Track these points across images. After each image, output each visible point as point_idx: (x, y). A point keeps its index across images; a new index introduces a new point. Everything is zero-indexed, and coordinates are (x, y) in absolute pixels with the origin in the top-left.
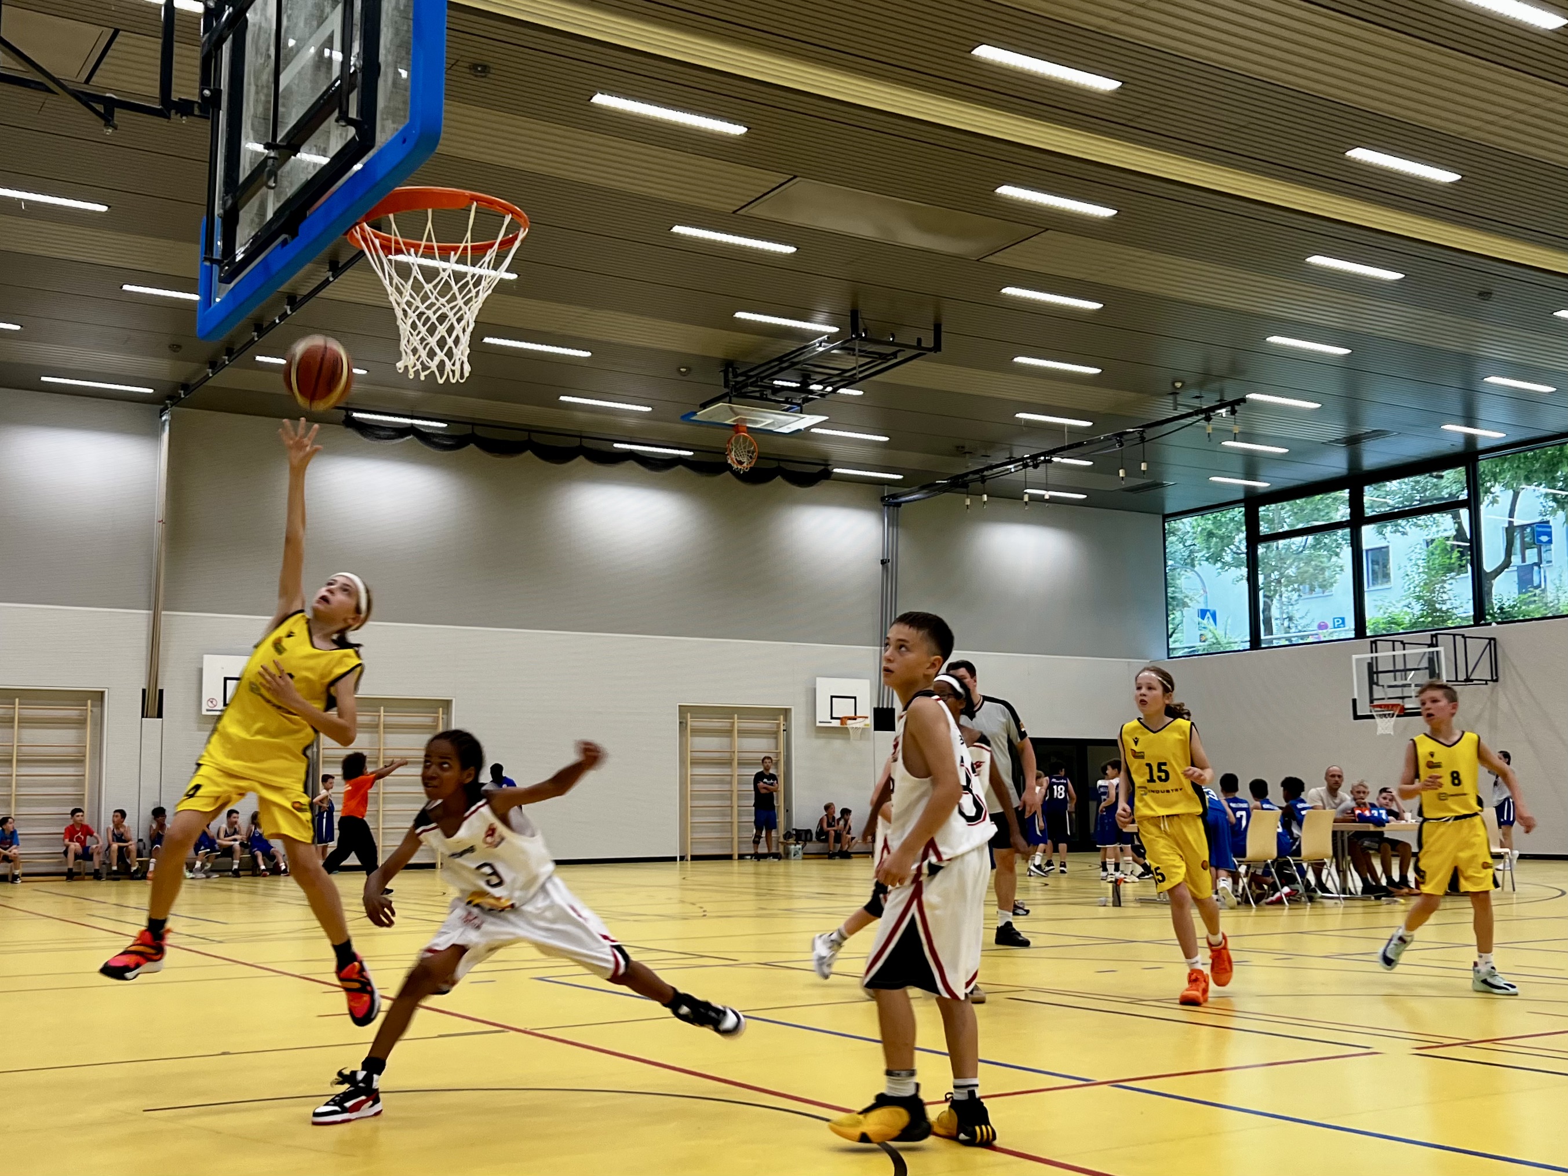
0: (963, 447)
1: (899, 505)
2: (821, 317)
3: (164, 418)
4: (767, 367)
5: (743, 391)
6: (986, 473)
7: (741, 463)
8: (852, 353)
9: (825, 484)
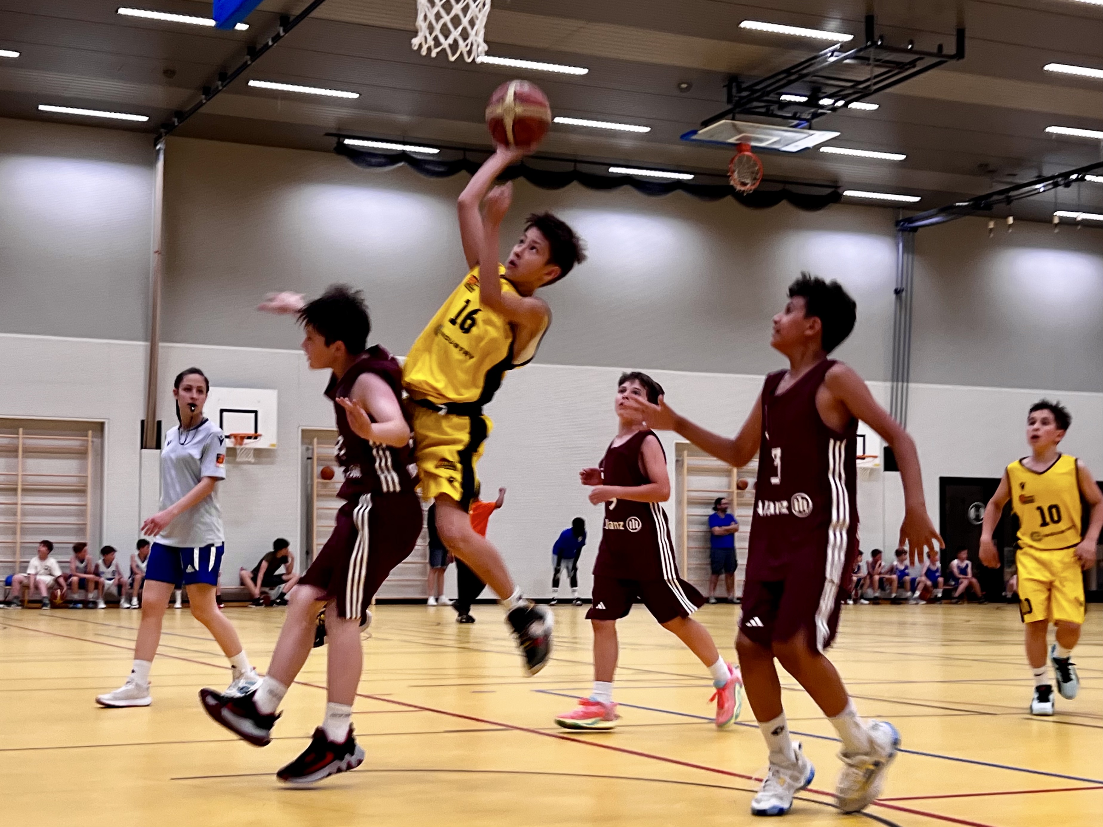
0: (987, 165)
1: (915, 229)
2: (833, 24)
3: (158, 147)
4: (773, 80)
5: (748, 106)
6: (1012, 194)
7: (744, 184)
8: (867, 62)
9: (834, 206)
